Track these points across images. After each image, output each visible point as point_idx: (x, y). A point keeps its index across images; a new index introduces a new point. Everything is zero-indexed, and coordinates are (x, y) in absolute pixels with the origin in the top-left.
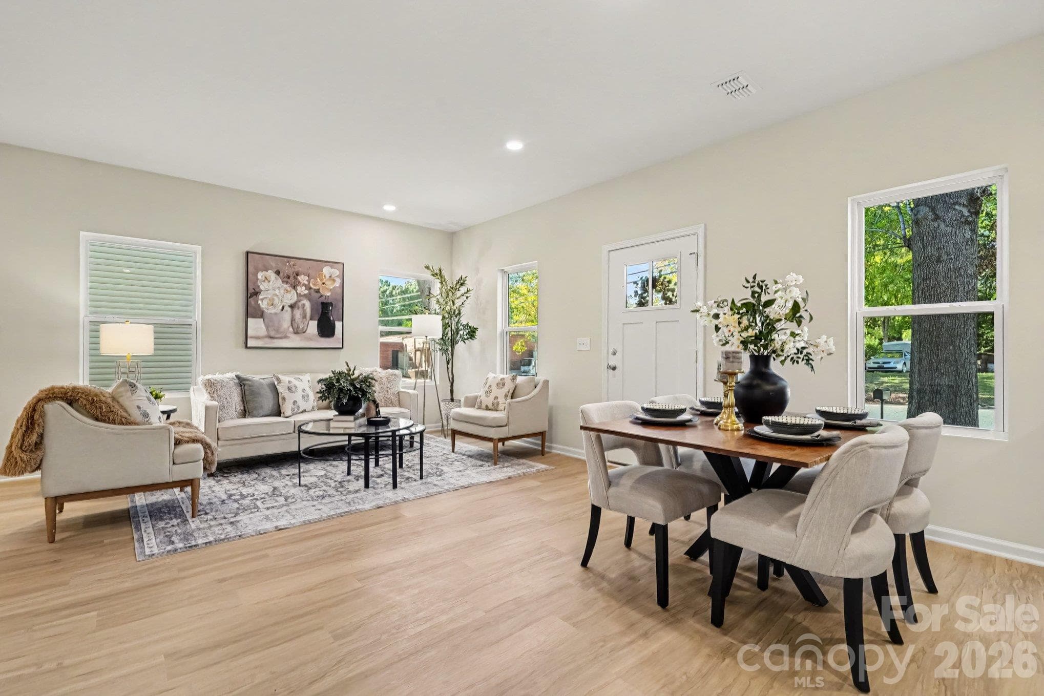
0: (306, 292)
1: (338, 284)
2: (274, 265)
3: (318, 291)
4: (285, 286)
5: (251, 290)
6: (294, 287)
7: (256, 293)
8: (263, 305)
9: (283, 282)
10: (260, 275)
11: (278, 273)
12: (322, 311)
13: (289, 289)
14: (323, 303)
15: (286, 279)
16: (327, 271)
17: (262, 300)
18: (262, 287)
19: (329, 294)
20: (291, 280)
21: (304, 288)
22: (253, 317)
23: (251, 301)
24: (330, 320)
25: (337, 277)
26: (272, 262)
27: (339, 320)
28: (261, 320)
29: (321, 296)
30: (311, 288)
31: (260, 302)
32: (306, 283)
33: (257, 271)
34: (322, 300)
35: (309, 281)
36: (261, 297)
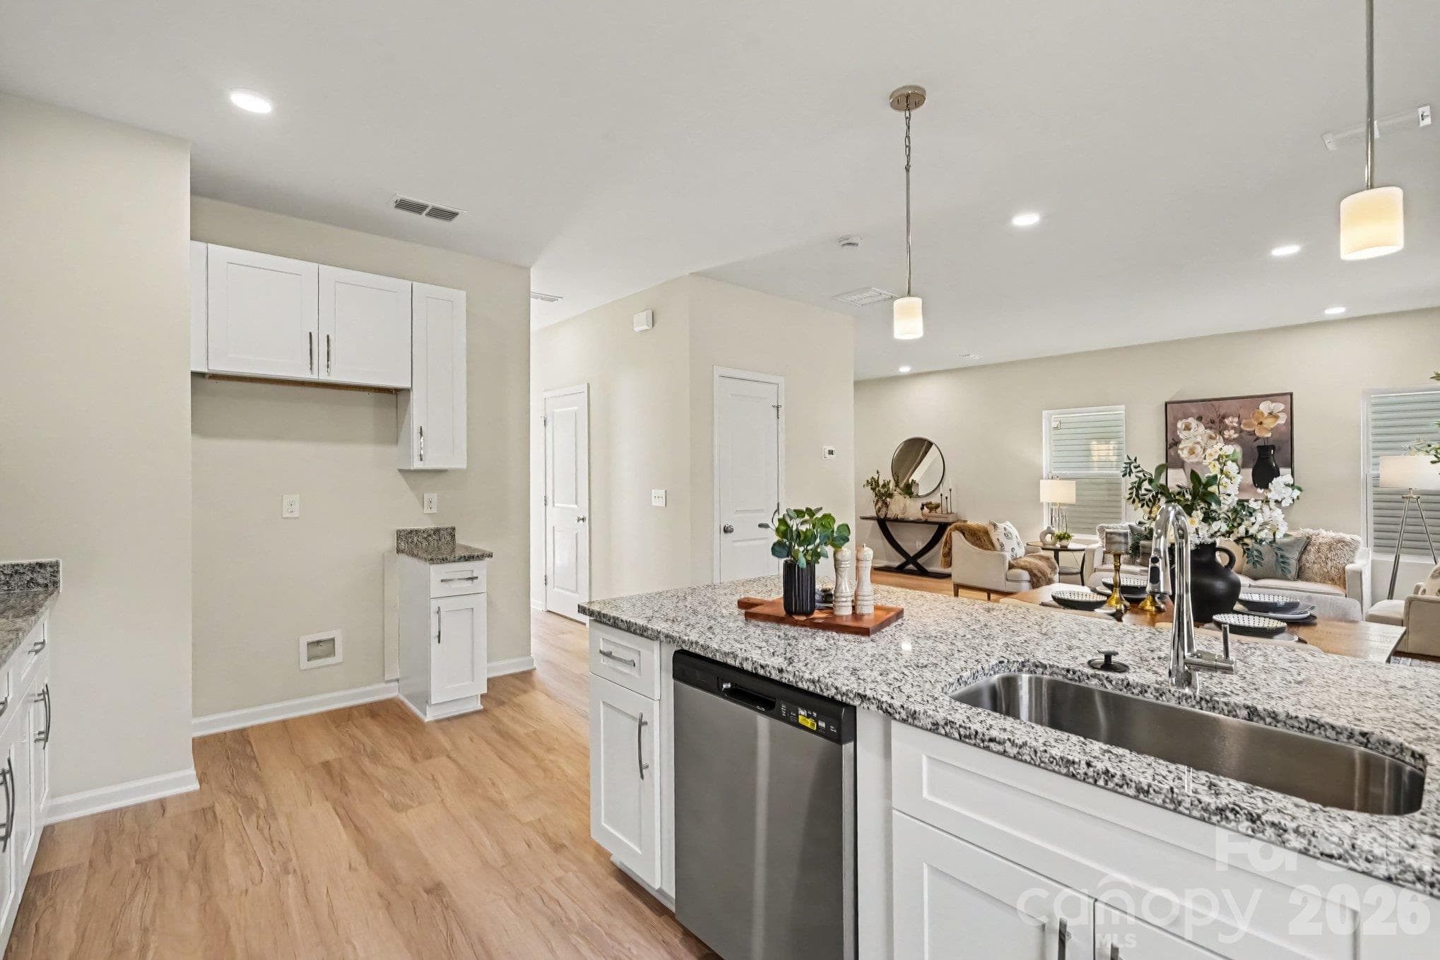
0: (1236, 436)
1: (1283, 419)
2: (1194, 411)
3: (1253, 433)
4: (1208, 431)
5: (1170, 441)
6: (1221, 433)
7: (1176, 443)
8: (1184, 454)
9: (1206, 428)
10: (1180, 425)
11: (1200, 419)
12: (1259, 456)
13: (1214, 435)
14: (1259, 448)
15: (1210, 425)
16: (1265, 407)
17: (1182, 449)
18: (1181, 436)
19: (1269, 435)
20: (1216, 424)
21: (1232, 432)
22: (1173, 468)
23: (1172, 452)
24: (1271, 465)
25: (1282, 411)
26: (1193, 409)
27: (1285, 466)
28: (1182, 470)
29: (1258, 438)
30: (1241, 431)
31: (1179, 452)
32: (1236, 425)
33: (1176, 420)
34: (1260, 443)
35: (1239, 423)
36: (1181, 446)
